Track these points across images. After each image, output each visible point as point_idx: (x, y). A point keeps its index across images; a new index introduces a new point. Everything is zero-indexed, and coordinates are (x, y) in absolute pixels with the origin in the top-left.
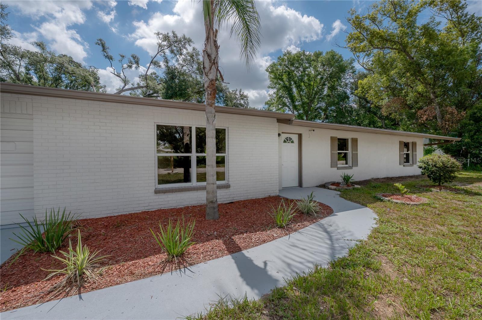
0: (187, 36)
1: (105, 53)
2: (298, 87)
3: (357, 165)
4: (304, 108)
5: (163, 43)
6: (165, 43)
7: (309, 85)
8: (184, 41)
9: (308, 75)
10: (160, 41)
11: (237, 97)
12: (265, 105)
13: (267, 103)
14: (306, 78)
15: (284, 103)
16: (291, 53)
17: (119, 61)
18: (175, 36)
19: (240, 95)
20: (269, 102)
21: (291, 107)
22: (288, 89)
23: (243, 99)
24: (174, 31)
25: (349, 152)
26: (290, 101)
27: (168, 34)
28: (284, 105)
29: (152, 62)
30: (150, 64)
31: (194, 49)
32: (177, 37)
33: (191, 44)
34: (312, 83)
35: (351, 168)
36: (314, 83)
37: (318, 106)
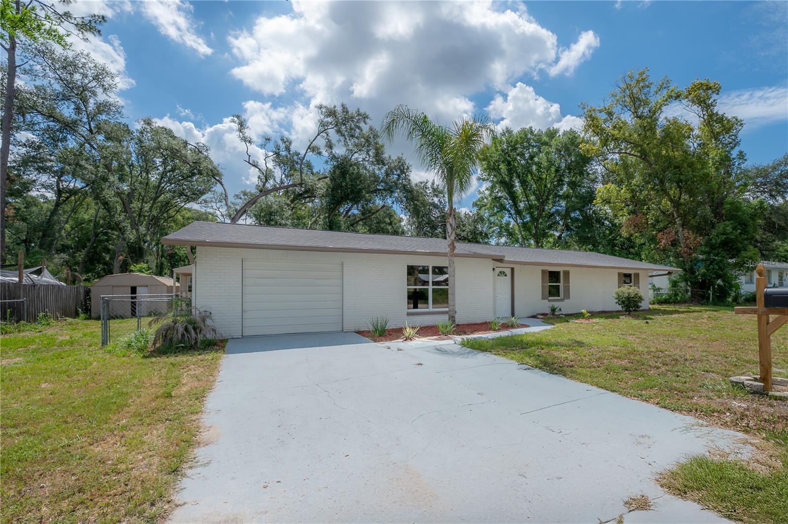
0: (362, 111)
1: (241, 134)
2: (524, 183)
3: (568, 297)
4: (531, 214)
5: (326, 120)
6: (329, 120)
7: (540, 179)
8: (357, 118)
9: (539, 165)
10: (322, 117)
11: (428, 192)
12: (473, 206)
13: (475, 205)
14: (534, 167)
15: (501, 205)
16: (512, 131)
17: (262, 145)
18: (345, 110)
19: (433, 189)
20: (478, 203)
21: (513, 212)
22: (508, 186)
23: (437, 196)
24: (344, 103)
25: (561, 284)
26: (510, 201)
27: (335, 107)
28: (502, 208)
29: (309, 148)
30: (307, 150)
31: (371, 129)
32: (347, 112)
33: (368, 121)
34: (544, 176)
35: (562, 300)
36: (547, 175)
37: (553, 210)
